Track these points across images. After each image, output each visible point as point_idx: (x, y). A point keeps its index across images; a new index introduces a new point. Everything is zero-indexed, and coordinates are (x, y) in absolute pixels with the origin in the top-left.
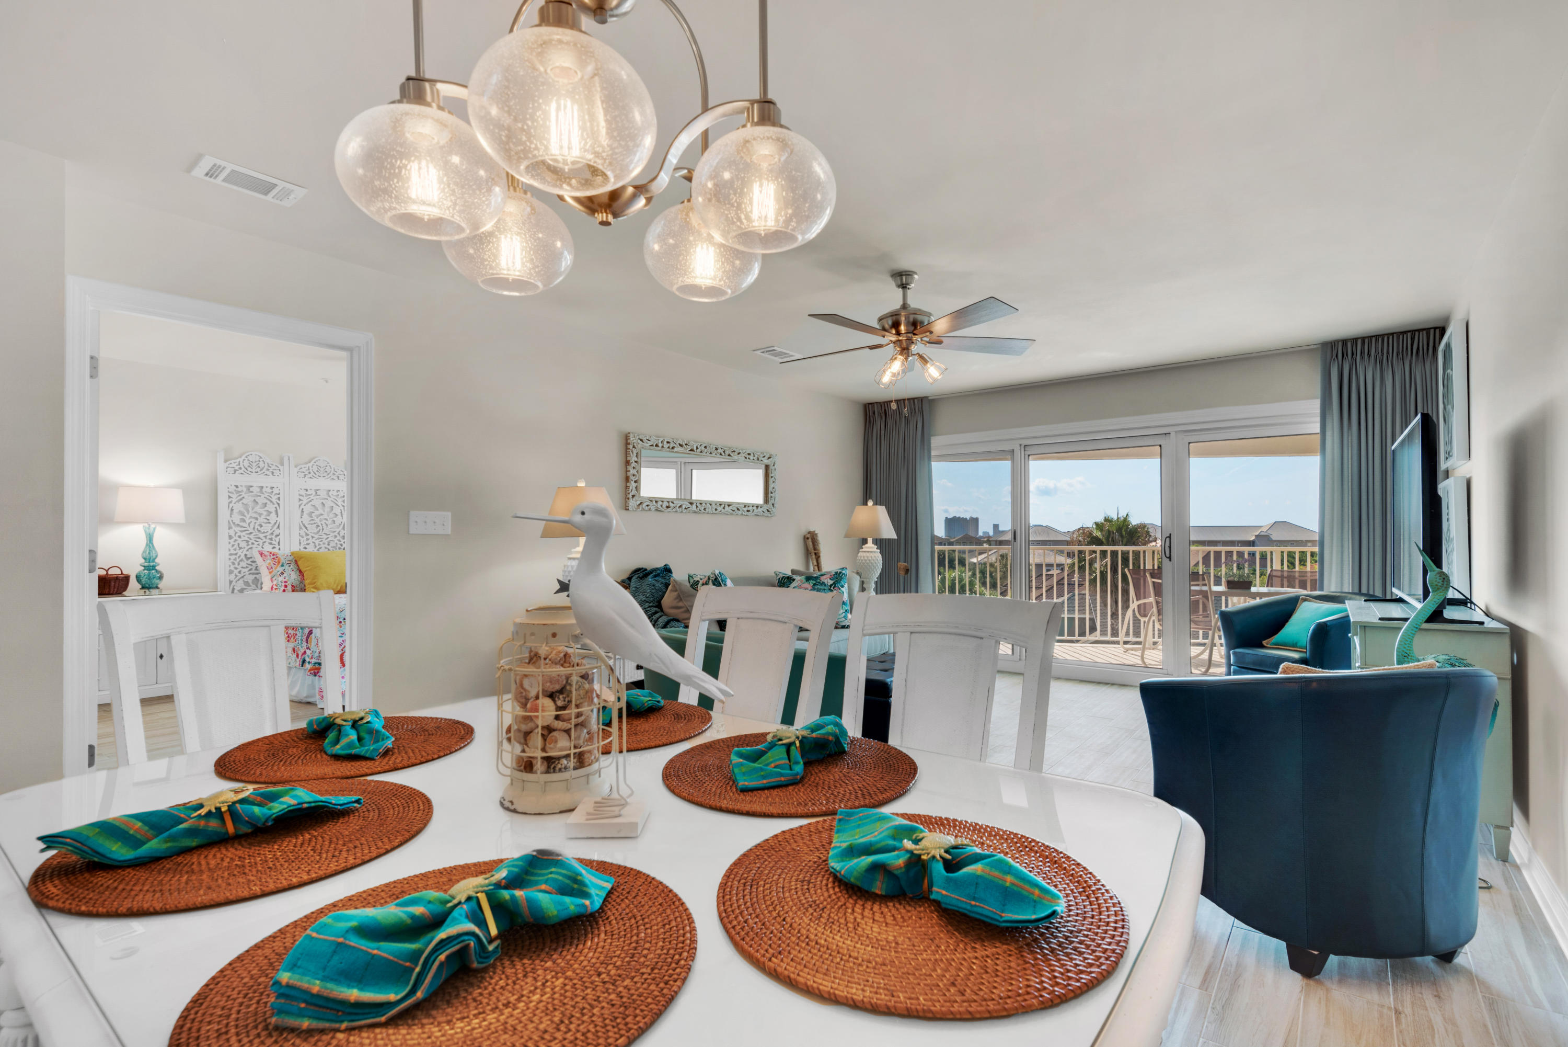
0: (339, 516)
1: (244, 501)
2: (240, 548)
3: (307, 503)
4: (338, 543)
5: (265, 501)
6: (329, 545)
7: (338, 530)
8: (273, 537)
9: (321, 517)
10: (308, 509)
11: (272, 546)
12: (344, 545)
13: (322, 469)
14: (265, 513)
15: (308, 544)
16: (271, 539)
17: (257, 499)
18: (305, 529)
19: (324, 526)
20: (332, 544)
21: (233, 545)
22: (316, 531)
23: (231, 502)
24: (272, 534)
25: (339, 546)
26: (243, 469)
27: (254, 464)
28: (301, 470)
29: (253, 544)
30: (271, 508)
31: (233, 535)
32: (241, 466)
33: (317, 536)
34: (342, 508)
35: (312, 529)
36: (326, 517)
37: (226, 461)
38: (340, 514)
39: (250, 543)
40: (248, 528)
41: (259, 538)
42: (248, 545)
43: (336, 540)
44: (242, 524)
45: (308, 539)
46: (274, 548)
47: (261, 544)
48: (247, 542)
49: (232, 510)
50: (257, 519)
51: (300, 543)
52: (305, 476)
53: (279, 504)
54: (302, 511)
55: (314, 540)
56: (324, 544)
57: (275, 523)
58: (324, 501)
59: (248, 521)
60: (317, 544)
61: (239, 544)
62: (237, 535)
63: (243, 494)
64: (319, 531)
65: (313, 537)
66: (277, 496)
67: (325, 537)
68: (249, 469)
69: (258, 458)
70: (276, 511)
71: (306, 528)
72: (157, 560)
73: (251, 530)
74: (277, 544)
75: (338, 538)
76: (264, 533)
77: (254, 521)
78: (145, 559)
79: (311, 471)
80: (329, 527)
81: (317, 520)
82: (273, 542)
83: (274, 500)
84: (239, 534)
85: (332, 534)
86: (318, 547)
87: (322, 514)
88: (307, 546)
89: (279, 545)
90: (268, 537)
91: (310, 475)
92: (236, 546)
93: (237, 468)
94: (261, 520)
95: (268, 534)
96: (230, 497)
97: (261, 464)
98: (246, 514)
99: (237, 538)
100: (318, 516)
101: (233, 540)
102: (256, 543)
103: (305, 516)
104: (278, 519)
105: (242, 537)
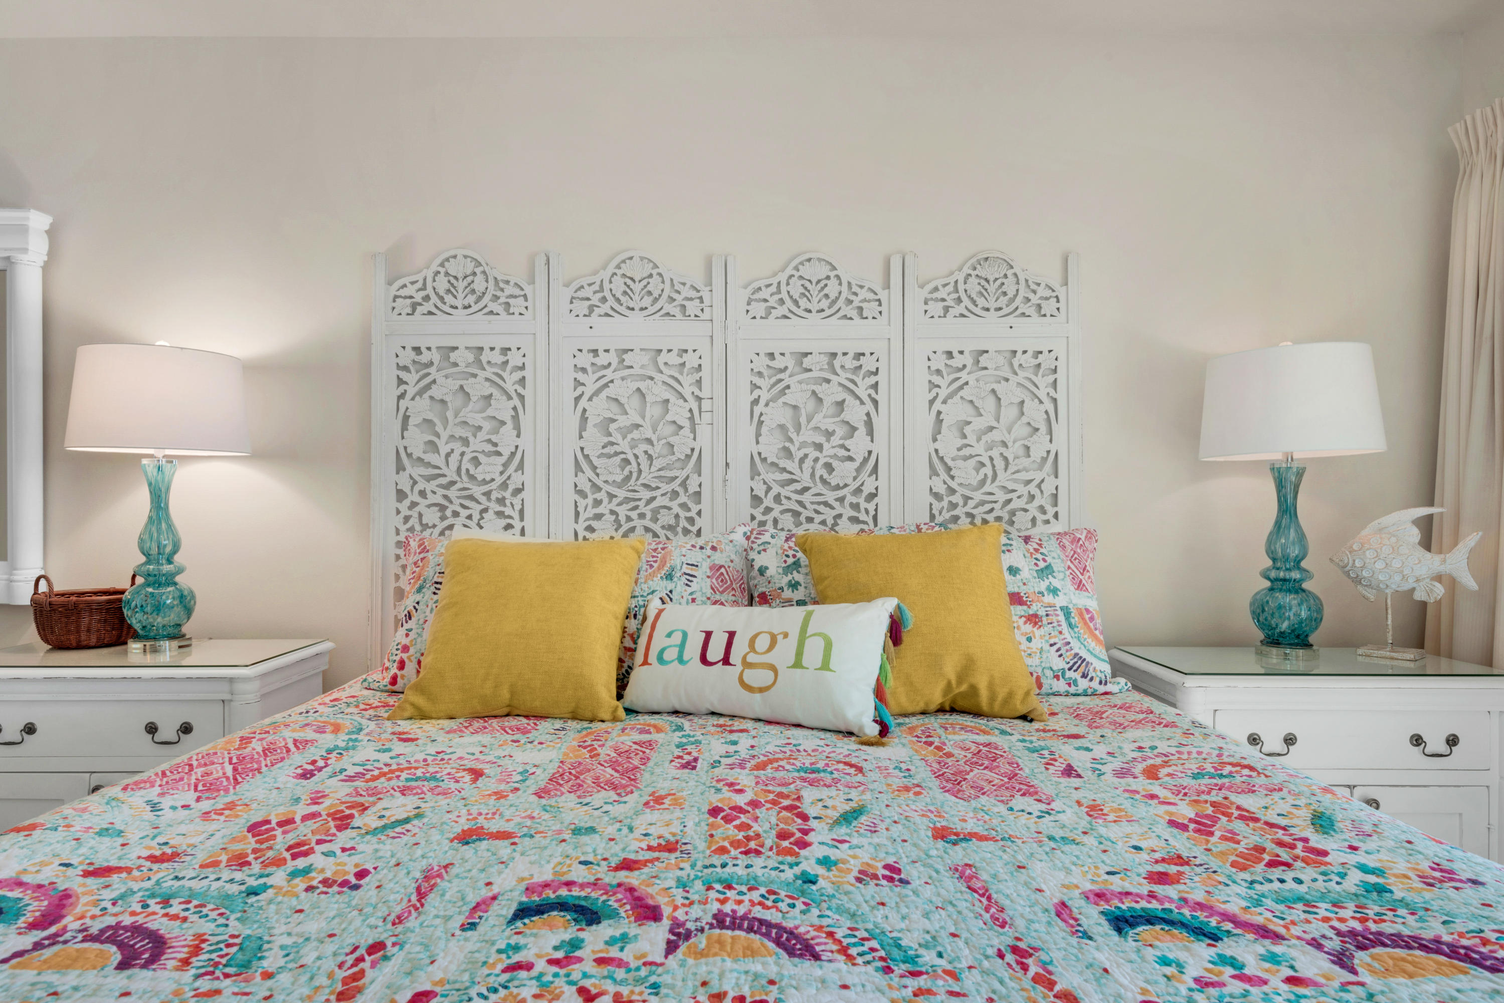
0: (686, 431)
1: (435, 391)
2: (425, 527)
3: (597, 393)
4: (683, 514)
5: (488, 389)
6: (655, 520)
7: (683, 474)
8: (507, 494)
9: (636, 434)
10: (598, 409)
11: (504, 522)
12: (699, 522)
13: (637, 287)
15: (598, 517)
16: (501, 501)
17: (470, 385)
18: (589, 473)
19: (643, 459)
20: (666, 518)
21: (407, 519)
22: (619, 478)
23: (401, 396)
24: (504, 486)
25: (683, 523)
26: (434, 299)
27: (461, 285)
28: (581, 294)
29: (456, 514)
30: (502, 408)
31: (407, 490)
32: (429, 291)
33: (622, 494)
34: (694, 406)
35: (611, 470)
36: (649, 434)
37: (390, 283)
38: (686, 424)
39: (448, 513)
40: (445, 470)
41: (471, 498)
42: (443, 518)
43: (674, 505)
44: (430, 457)
45: (597, 503)
46: (509, 527)
47: (476, 516)
48: (443, 508)
49: (406, 418)
50: (465, 442)
51: (577, 514)
52: (591, 309)
54: (584, 419)
55: (613, 506)
56: (642, 516)
57: (513, 454)
58: (642, 385)
59: (444, 450)
60: (622, 519)
61: (420, 515)
62: (417, 488)
63: (432, 370)
64: (628, 478)
65: (611, 496)
66: (518, 375)
67: (646, 494)
68: (449, 299)
69: (470, 267)
70: (516, 418)
71: (594, 468)
72: (177, 558)
73: (452, 476)
74: (516, 515)
75: (683, 498)
76: (485, 482)
77: (458, 447)
78: (146, 554)
79: (607, 294)
80: (657, 464)
81: (624, 445)
82: (508, 511)
84: (420, 486)
85: (665, 488)
86: (625, 527)
87: (638, 426)
88: (594, 524)
89: (522, 519)
90: (494, 496)
91: (605, 308)
92: (414, 521)
93: (418, 297)
94: (477, 444)
95: (494, 486)
96: (401, 382)
97: (479, 284)
98: (439, 428)
99: (416, 498)
100: (625, 432)
101: (407, 503)
102: (464, 513)
103: (591, 431)
104: (518, 442)
105: (429, 495)
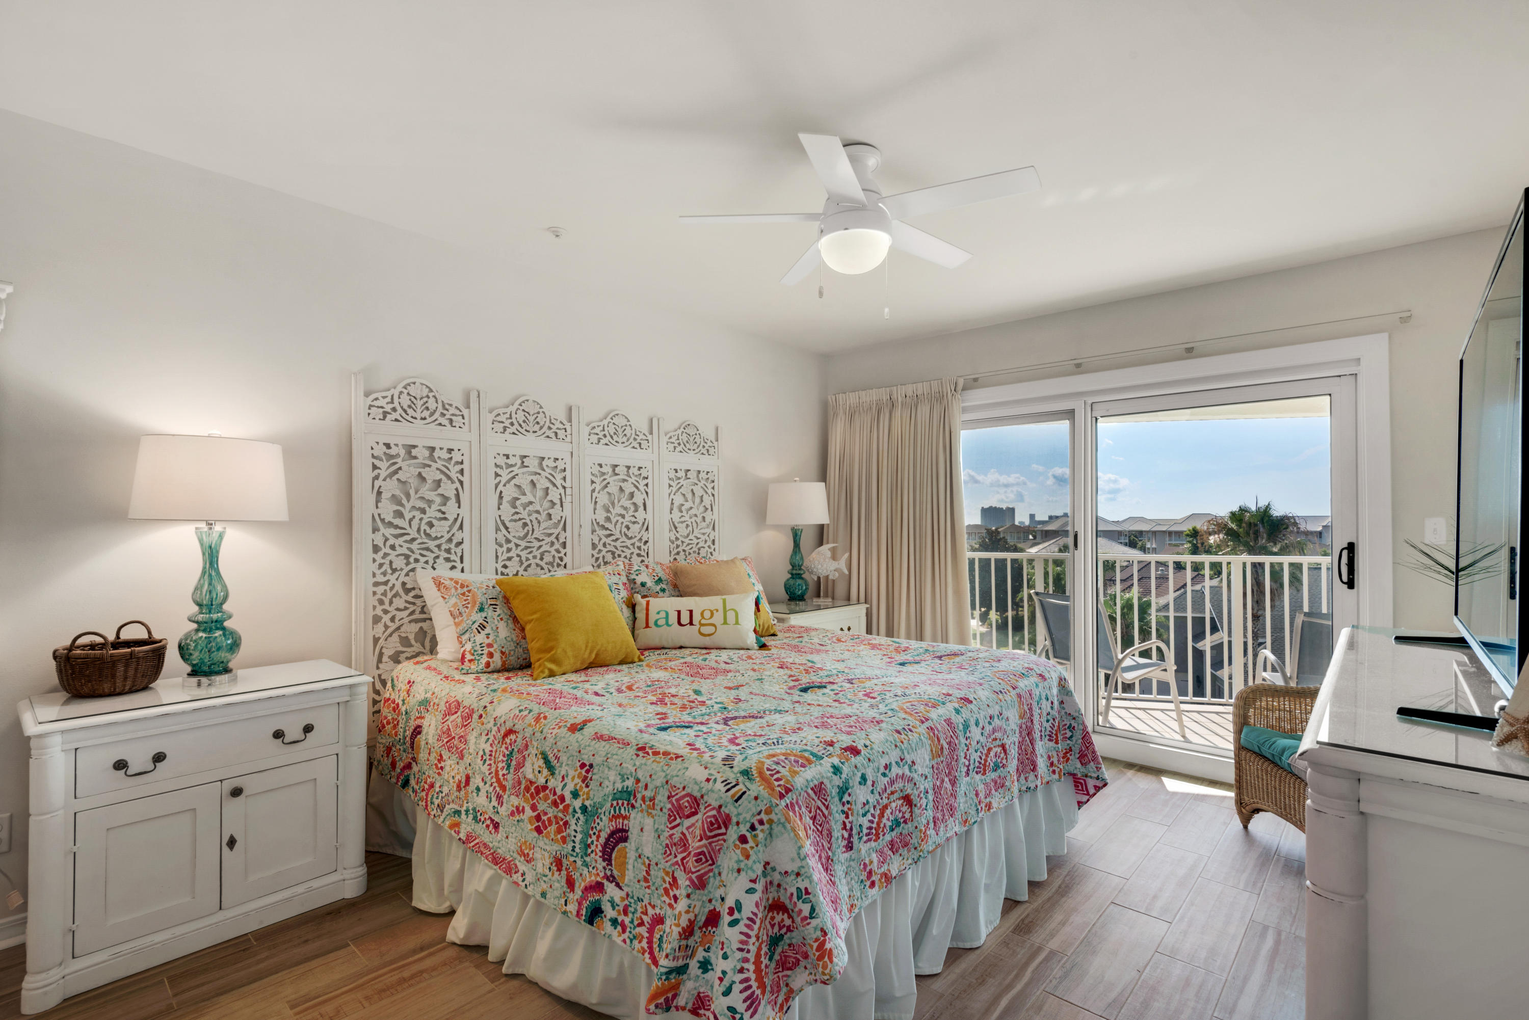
0: (558, 506)
1: (400, 475)
2: (394, 571)
3: (509, 481)
4: (557, 555)
5: (439, 476)
6: (542, 559)
7: (556, 531)
8: (452, 546)
9: (531, 508)
10: (509, 492)
11: (450, 565)
12: (566, 560)
13: (531, 418)
14: (438, 500)
15: (509, 559)
16: (448, 551)
17: (425, 472)
18: (504, 531)
19: (535, 523)
20: (548, 558)
21: (381, 565)
22: (522, 534)
23: (376, 478)
24: (450, 540)
25: (557, 560)
26: (400, 410)
27: (419, 403)
28: (499, 419)
29: (417, 561)
30: (448, 489)
31: (381, 545)
32: (396, 404)
33: (523, 544)
34: (562, 491)
35: (516, 530)
36: (538, 508)
37: (367, 395)
38: (558, 502)
39: (412, 560)
40: (409, 530)
41: (428, 549)
42: (408, 564)
43: (552, 550)
44: (398, 522)
45: (509, 550)
46: (453, 568)
47: (431, 562)
48: (407, 557)
49: (379, 493)
50: (423, 511)
51: (497, 557)
52: (505, 428)
53: (461, 483)
54: (501, 497)
55: (518, 552)
56: (535, 557)
57: (456, 520)
58: (534, 478)
59: (408, 516)
60: (524, 559)
61: (391, 562)
62: (388, 544)
63: (399, 460)
64: (527, 534)
65: (517, 546)
66: (459, 467)
67: (537, 544)
68: (410, 411)
69: (425, 392)
70: (457, 496)
71: (507, 528)
73: (413, 534)
74: (458, 560)
75: (557, 546)
76: (436, 538)
77: (418, 514)
78: (200, 605)
79: (514, 420)
80: (543, 525)
81: (524, 514)
82: (453, 557)
83: (454, 474)
84: (392, 541)
85: (548, 540)
86: (526, 564)
87: (531, 503)
88: (508, 563)
89: (462, 562)
90: (444, 547)
91: (513, 429)
92: (386, 567)
93: (388, 408)
94: (432, 513)
95: (443, 540)
96: (375, 467)
97: (432, 404)
98: (404, 501)
99: (388, 550)
100: (525, 506)
101: (381, 554)
102: (423, 559)
103: (505, 505)
104: (459, 511)
105: (397, 548)
